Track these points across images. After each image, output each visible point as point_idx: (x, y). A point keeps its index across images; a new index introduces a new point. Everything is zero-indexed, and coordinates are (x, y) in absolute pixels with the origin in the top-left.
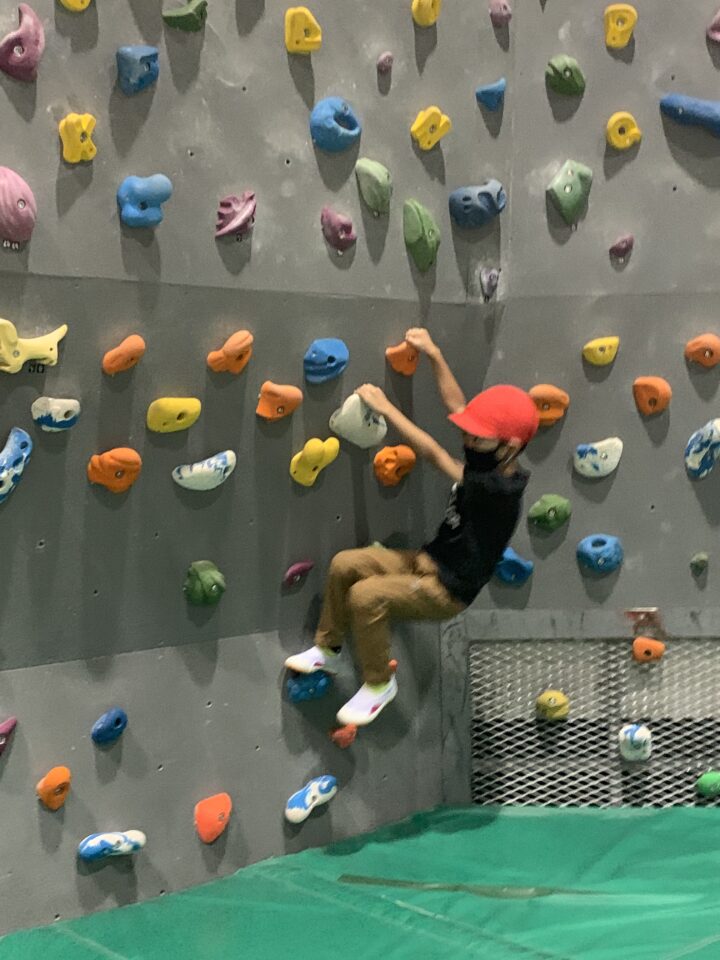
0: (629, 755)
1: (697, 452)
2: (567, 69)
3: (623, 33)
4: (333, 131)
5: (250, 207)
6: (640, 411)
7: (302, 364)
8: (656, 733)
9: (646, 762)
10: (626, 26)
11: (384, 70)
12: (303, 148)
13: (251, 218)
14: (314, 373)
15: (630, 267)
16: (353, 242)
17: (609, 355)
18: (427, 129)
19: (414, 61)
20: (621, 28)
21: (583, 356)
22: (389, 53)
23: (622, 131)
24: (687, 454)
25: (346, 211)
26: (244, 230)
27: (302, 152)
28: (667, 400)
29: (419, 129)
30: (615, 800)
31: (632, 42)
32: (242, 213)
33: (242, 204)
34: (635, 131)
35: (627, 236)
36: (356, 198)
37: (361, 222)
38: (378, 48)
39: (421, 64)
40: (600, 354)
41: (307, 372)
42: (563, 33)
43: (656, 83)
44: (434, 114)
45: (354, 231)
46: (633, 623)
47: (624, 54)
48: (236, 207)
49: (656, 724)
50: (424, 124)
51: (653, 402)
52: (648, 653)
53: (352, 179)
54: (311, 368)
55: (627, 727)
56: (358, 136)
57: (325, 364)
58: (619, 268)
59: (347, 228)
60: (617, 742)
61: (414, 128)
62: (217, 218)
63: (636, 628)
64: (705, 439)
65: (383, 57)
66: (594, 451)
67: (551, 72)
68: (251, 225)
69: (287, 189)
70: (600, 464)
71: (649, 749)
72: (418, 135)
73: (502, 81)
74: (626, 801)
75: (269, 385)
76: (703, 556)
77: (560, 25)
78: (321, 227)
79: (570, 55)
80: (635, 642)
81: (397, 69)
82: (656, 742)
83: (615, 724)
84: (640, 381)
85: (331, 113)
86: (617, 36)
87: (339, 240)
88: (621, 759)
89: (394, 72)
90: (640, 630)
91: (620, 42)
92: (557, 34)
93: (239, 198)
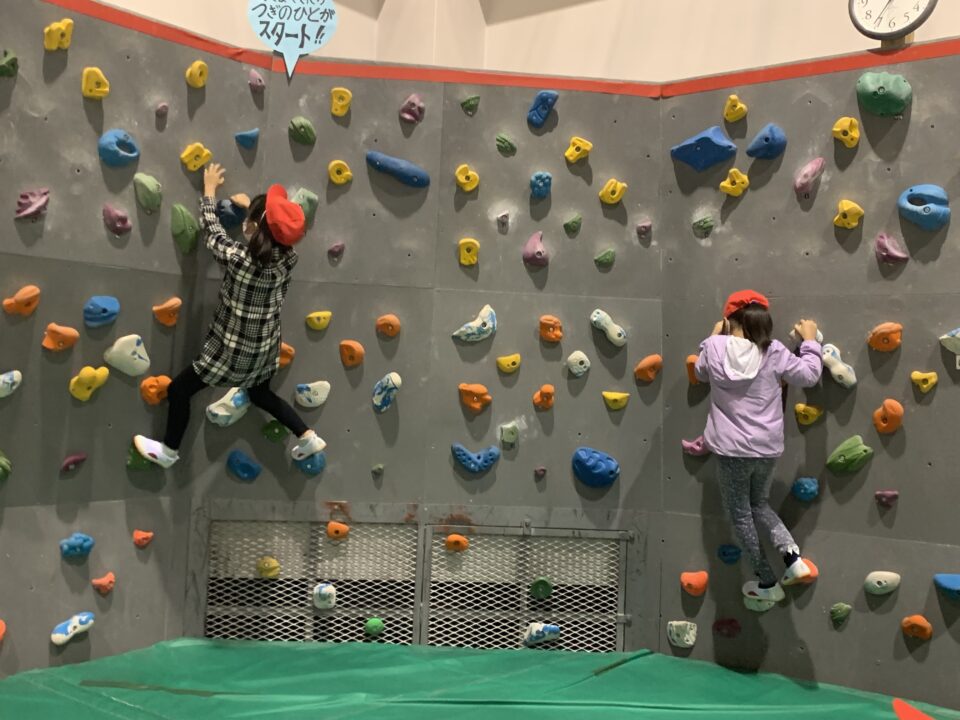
0: (319, 605)
1: (379, 394)
2: (302, 127)
3: (342, 107)
4: (116, 153)
5: (44, 199)
6: (344, 363)
7: (82, 313)
8: (340, 590)
9: (331, 610)
10: (344, 103)
11: (161, 115)
12: (91, 161)
13: (44, 207)
14: (91, 320)
15: (341, 265)
16: (129, 230)
17: (324, 323)
18: (193, 157)
19: (186, 110)
20: (341, 103)
21: (306, 323)
22: (165, 104)
23: (339, 172)
24: (374, 395)
25: (123, 208)
26: (38, 215)
27: (90, 165)
28: (361, 357)
29: (187, 156)
30: (307, 637)
31: (349, 113)
32: (37, 203)
33: (38, 197)
34: (348, 173)
35: (340, 243)
36: (133, 201)
37: (135, 215)
38: (157, 99)
39: (191, 113)
40: (316, 321)
41: (86, 319)
42: (302, 102)
43: (364, 143)
44: (198, 148)
45: (129, 222)
46: (330, 511)
47: (344, 121)
48: (31, 199)
49: (341, 583)
50: (190, 154)
51: (352, 358)
52: (337, 532)
53: (131, 186)
54: (89, 316)
55: (320, 585)
56: (137, 157)
57: (99, 314)
58: (334, 264)
59: (123, 220)
60: (311, 595)
61: (183, 155)
62: (16, 205)
63: (331, 514)
64: (384, 385)
65: (161, 105)
66: (308, 389)
67: (292, 127)
68: (43, 212)
69: (76, 189)
70: (312, 397)
71: (334, 601)
72: (186, 161)
73: (256, 130)
74: (315, 638)
75: (53, 326)
76: (381, 466)
77: (300, 97)
78: (102, 217)
79: (306, 118)
80: (330, 525)
81: (172, 114)
82: (339, 596)
83: (312, 583)
84: (344, 342)
85: (114, 140)
86: (338, 108)
87: (117, 228)
88: (314, 608)
89: (169, 116)
90: (334, 516)
91: (340, 112)
92: (298, 103)
93: (36, 192)
